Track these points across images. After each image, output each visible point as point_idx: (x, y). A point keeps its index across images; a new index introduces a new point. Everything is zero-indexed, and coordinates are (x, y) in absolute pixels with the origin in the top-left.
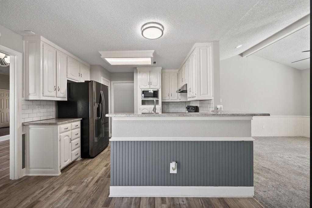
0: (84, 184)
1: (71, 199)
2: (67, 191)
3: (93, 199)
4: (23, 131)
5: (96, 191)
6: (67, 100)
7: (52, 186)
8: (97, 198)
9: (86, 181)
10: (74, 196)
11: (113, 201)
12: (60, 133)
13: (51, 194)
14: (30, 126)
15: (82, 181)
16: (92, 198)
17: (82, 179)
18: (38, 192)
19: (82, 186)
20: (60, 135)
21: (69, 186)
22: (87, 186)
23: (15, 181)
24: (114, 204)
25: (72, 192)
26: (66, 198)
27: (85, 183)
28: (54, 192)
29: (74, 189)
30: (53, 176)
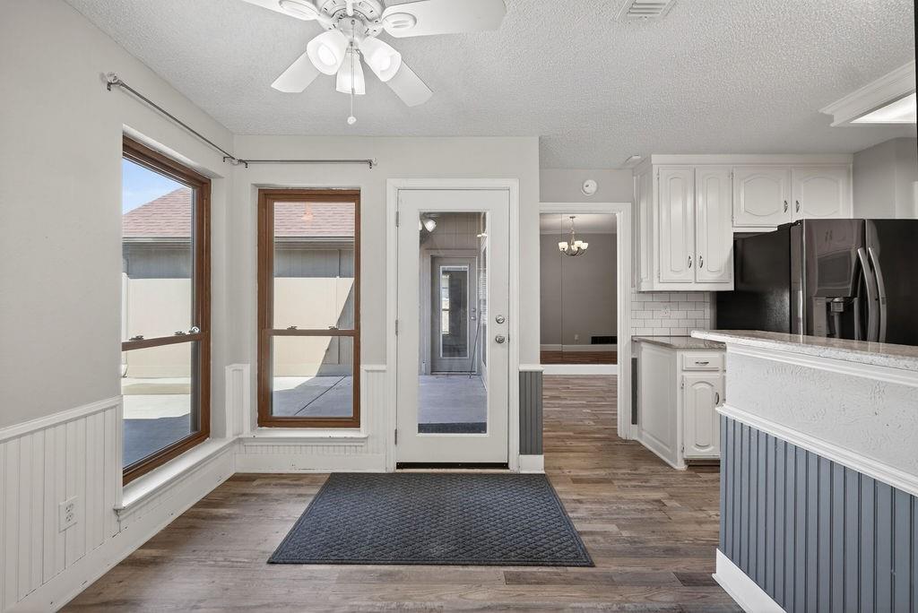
0: (701, 515)
1: (646, 516)
2: (659, 501)
3: (679, 549)
4: (633, 352)
5: (704, 545)
6: (733, 289)
7: (649, 477)
8: (687, 554)
9: (712, 513)
10: (658, 515)
11: (711, 589)
12: (683, 371)
13: (635, 487)
14: (643, 345)
15: (704, 508)
16: (679, 544)
17: (709, 505)
18: (624, 471)
19: (694, 514)
20: (683, 376)
21: (672, 497)
22: (700, 523)
23: (621, 439)
24: (703, 597)
25: (663, 508)
26: (644, 507)
27: (704, 515)
28: (640, 486)
29: (672, 507)
30: (668, 465)
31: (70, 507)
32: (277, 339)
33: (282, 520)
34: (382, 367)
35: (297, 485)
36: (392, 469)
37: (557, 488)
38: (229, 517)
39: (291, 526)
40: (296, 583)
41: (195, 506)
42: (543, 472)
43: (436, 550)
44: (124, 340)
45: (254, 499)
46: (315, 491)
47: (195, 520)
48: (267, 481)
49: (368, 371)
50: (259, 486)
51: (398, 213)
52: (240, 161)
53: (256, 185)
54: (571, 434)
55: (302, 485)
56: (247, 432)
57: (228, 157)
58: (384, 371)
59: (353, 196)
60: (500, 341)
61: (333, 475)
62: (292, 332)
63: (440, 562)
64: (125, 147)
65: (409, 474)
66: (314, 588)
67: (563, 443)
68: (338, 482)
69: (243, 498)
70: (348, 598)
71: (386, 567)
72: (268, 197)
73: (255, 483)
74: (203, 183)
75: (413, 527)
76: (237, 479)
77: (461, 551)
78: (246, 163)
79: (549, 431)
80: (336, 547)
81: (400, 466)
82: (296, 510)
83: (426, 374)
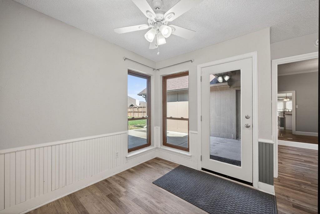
31: (117, 153)
32: (168, 120)
33: (161, 173)
34: (196, 132)
35: (169, 165)
36: (200, 169)
37: (278, 205)
38: (150, 168)
39: (162, 176)
40: (156, 191)
41: (145, 163)
42: (274, 194)
43: (201, 202)
44: (129, 118)
45: (157, 165)
46: (173, 168)
47: (143, 166)
48: (163, 161)
49: (191, 133)
50: (160, 162)
51: (201, 77)
52: (157, 69)
53: (161, 75)
54: (309, 183)
55: (171, 166)
56: (159, 146)
57: (154, 69)
58: (197, 134)
59: (186, 74)
60: (248, 127)
61: (181, 165)
62: (171, 118)
63: (200, 207)
64: (128, 72)
65: (205, 173)
66: (159, 195)
67: (299, 186)
68: (181, 168)
69: (156, 164)
70: (166, 202)
71: (181, 199)
72: (165, 78)
73: (160, 161)
74: (149, 78)
75: (197, 191)
76: (157, 159)
77: (211, 207)
78: (158, 70)
79: (292, 177)
80: (171, 186)
81: (203, 169)
82: (166, 172)
83: (234, 139)
